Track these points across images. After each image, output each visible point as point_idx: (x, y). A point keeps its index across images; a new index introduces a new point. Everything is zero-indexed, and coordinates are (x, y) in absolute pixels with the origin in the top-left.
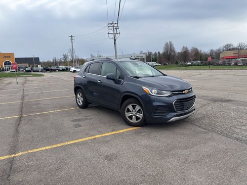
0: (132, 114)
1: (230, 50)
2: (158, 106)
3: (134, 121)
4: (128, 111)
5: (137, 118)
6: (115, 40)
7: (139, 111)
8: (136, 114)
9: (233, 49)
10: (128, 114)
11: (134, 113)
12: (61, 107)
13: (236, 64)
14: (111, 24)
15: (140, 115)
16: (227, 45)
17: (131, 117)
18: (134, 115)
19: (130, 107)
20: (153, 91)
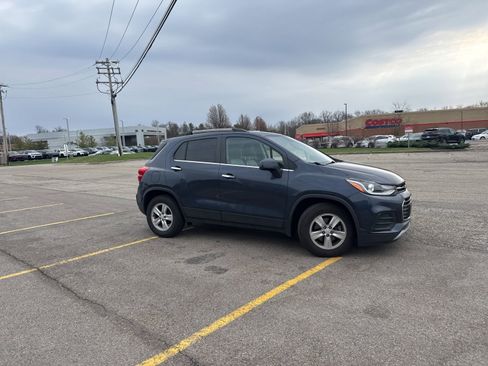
0: (324, 233)
1: (309, 123)
2: (383, 213)
3: (328, 246)
4: (316, 228)
5: (335, 240)
6: (114, 96)
7: (338, 227)
8: (332, 232)
9: (315, 122)
10: (315, 235)
11: (328, 230)
12: (113, 240)
13: (334, 146)
14: (103, 63)
15: (341, 235)
16: (305, 114)
17: (321, 241)
18: (328, 235)
19: (319, 221)
20: (370, 186)
